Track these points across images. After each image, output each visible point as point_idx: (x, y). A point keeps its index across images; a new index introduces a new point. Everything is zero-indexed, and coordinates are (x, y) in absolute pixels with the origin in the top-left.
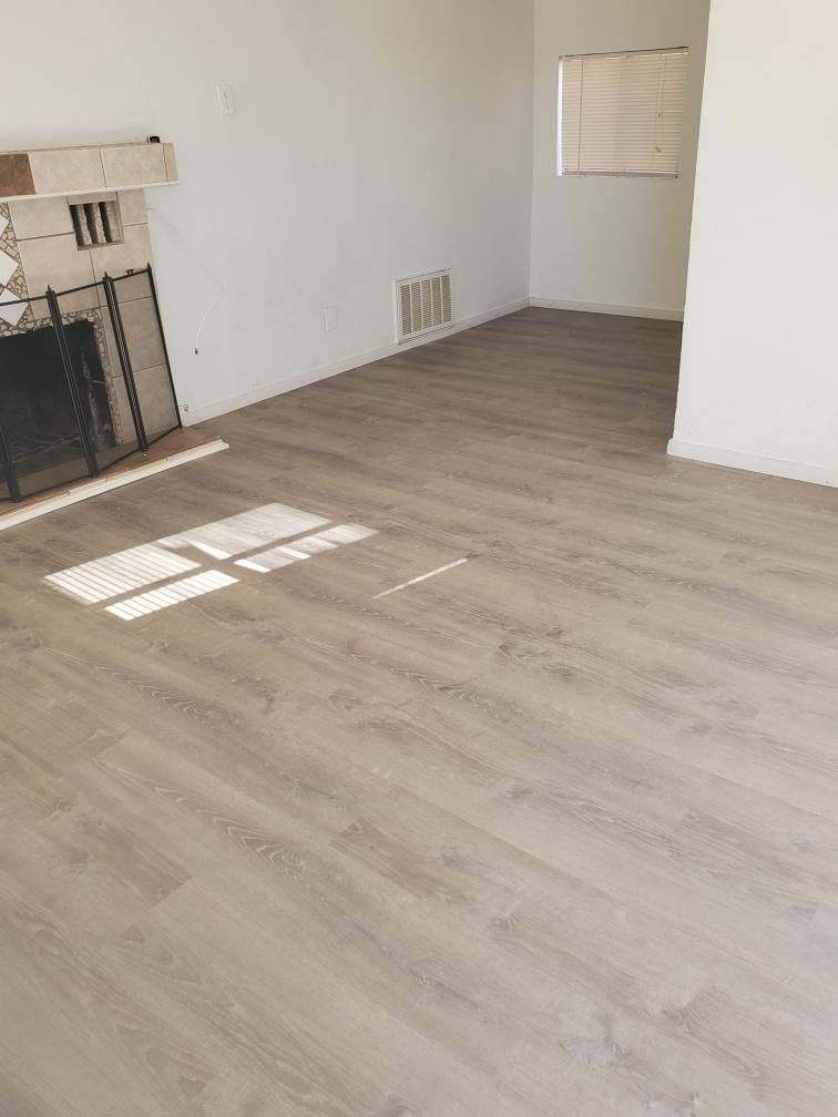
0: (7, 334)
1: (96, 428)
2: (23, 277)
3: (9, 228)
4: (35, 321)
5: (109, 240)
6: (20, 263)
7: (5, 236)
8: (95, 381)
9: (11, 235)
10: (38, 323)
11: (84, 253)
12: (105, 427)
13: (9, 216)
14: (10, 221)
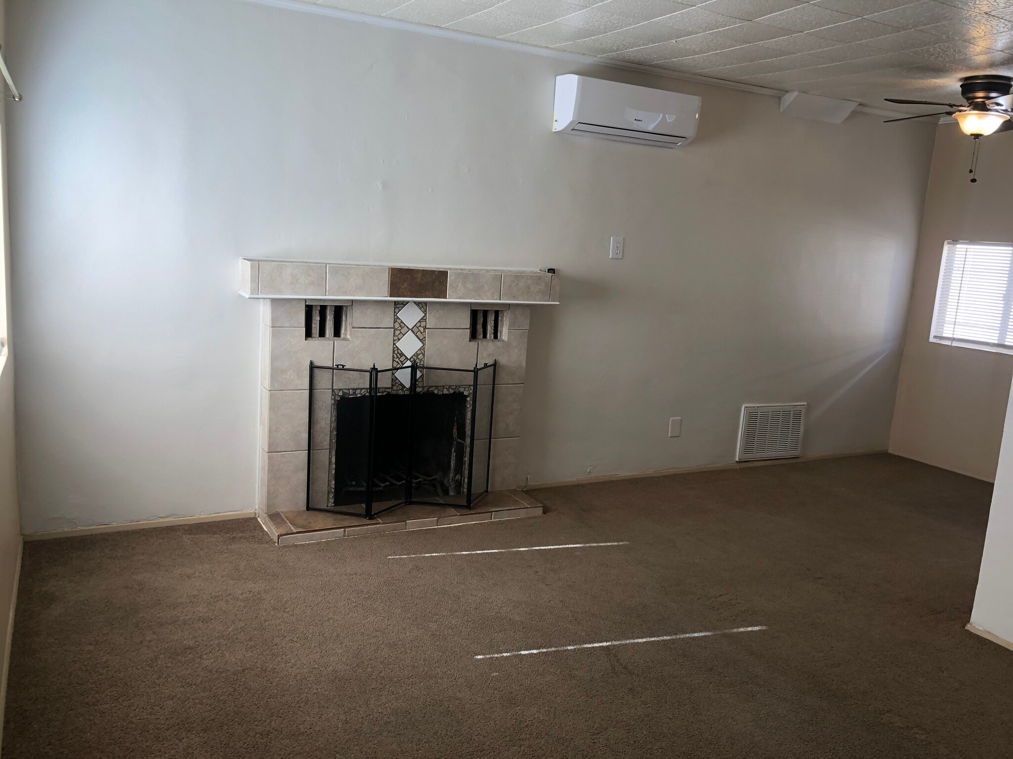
0: (401, 392)
1: (451, 475)
2: (424, 355)
3: (423, 319)
4: (423, 387)
5: (496, 337)
6: (424, 344)
7: (419, 324)
8: (459, 440)
9: (423, 324)
10: (426, 389)
11: (474, 344)
12: (457, 477)
13: (426, 311)
14: (426, 314)
